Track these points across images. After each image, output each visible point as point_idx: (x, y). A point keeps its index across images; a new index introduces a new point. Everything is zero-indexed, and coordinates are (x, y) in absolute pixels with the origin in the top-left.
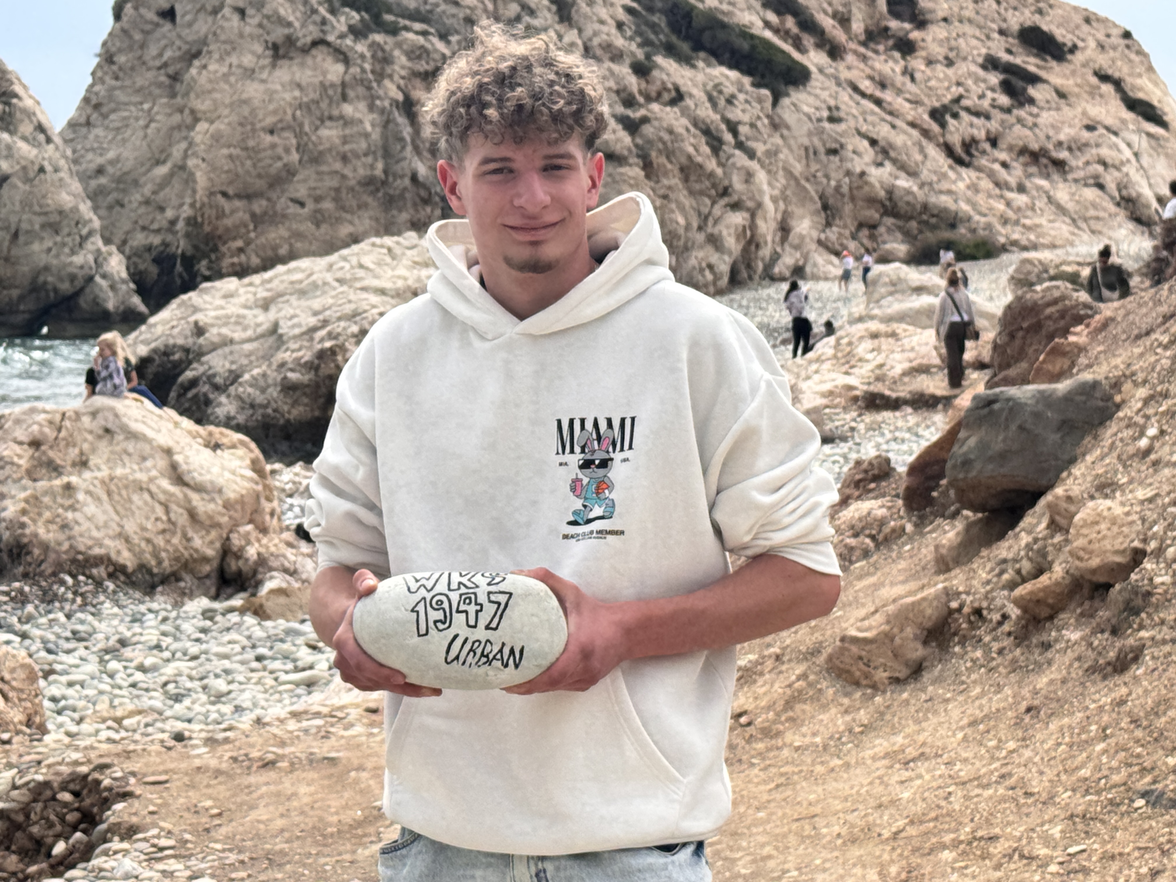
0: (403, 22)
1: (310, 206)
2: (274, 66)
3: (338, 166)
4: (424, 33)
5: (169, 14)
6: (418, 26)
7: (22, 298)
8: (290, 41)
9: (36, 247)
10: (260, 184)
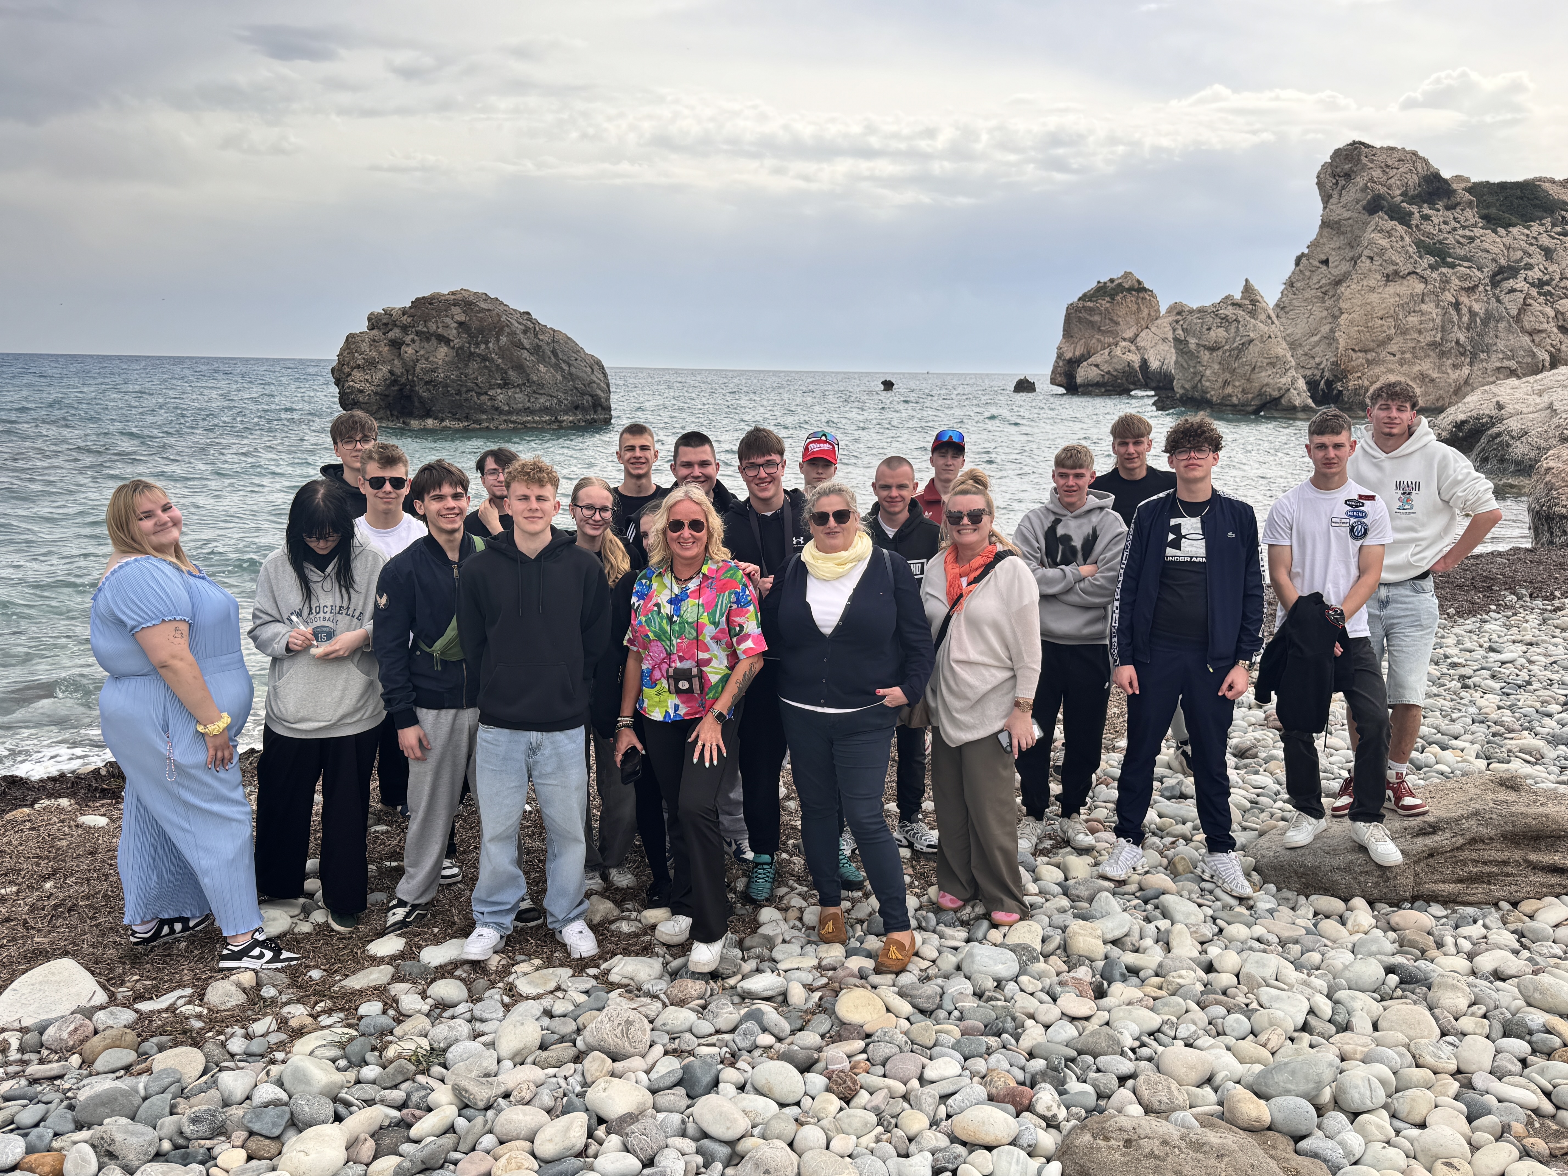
0: (1457, 262)
1: (1398, 356)
2: (1386, 286)
3: (1416, 335)
4: (1469, 268)
5: (1326, 262)
6: (1466, 264)
7: (1253, 399)
8: (1396, 273)
9: (1263, 374)
10: (1373, 345)
